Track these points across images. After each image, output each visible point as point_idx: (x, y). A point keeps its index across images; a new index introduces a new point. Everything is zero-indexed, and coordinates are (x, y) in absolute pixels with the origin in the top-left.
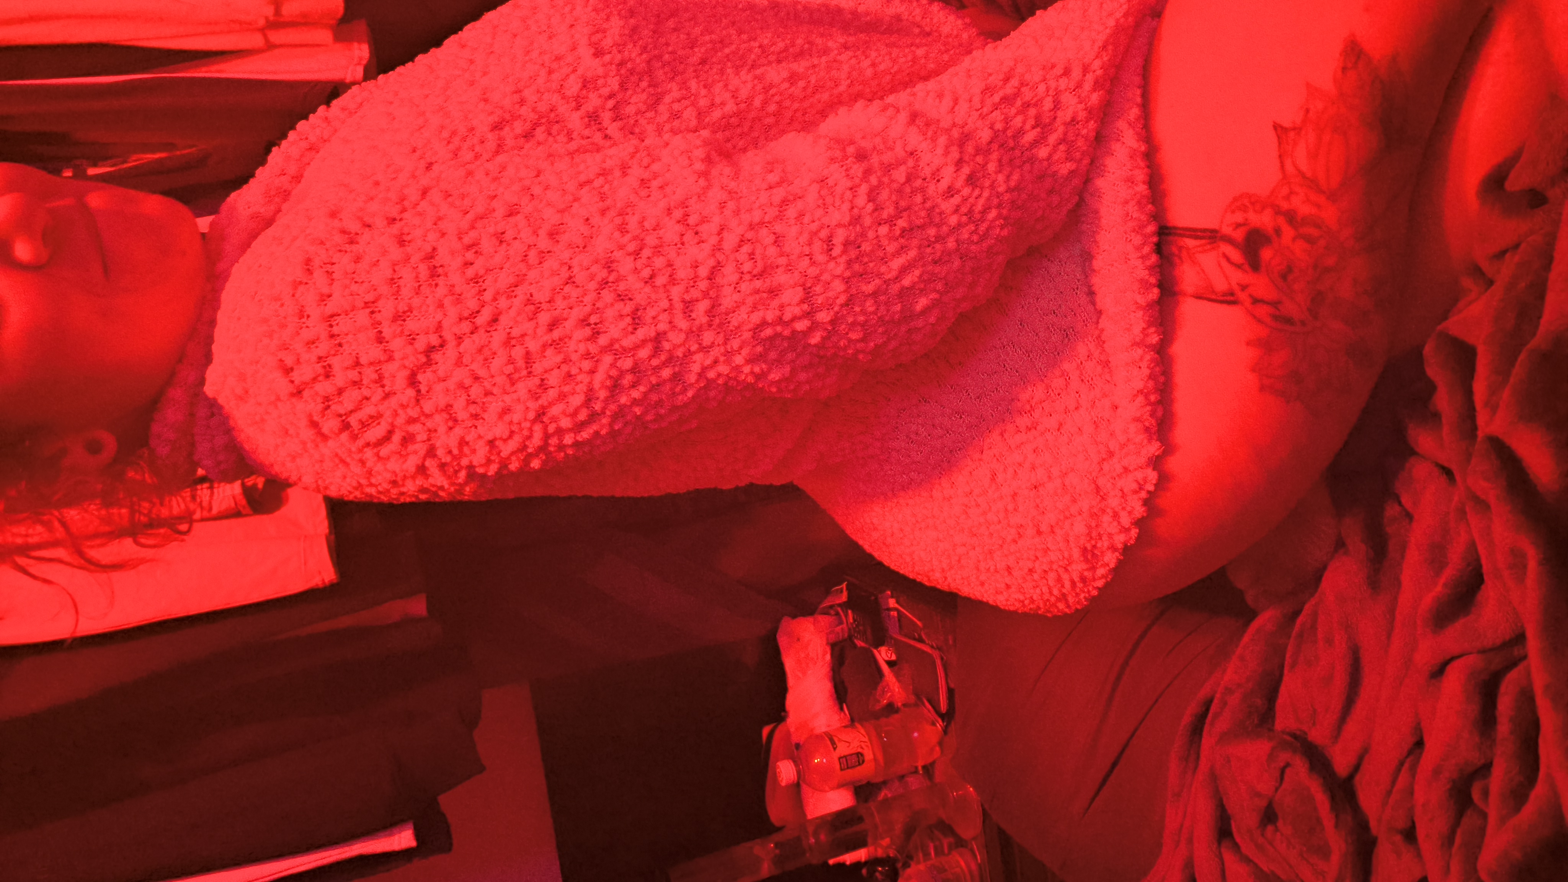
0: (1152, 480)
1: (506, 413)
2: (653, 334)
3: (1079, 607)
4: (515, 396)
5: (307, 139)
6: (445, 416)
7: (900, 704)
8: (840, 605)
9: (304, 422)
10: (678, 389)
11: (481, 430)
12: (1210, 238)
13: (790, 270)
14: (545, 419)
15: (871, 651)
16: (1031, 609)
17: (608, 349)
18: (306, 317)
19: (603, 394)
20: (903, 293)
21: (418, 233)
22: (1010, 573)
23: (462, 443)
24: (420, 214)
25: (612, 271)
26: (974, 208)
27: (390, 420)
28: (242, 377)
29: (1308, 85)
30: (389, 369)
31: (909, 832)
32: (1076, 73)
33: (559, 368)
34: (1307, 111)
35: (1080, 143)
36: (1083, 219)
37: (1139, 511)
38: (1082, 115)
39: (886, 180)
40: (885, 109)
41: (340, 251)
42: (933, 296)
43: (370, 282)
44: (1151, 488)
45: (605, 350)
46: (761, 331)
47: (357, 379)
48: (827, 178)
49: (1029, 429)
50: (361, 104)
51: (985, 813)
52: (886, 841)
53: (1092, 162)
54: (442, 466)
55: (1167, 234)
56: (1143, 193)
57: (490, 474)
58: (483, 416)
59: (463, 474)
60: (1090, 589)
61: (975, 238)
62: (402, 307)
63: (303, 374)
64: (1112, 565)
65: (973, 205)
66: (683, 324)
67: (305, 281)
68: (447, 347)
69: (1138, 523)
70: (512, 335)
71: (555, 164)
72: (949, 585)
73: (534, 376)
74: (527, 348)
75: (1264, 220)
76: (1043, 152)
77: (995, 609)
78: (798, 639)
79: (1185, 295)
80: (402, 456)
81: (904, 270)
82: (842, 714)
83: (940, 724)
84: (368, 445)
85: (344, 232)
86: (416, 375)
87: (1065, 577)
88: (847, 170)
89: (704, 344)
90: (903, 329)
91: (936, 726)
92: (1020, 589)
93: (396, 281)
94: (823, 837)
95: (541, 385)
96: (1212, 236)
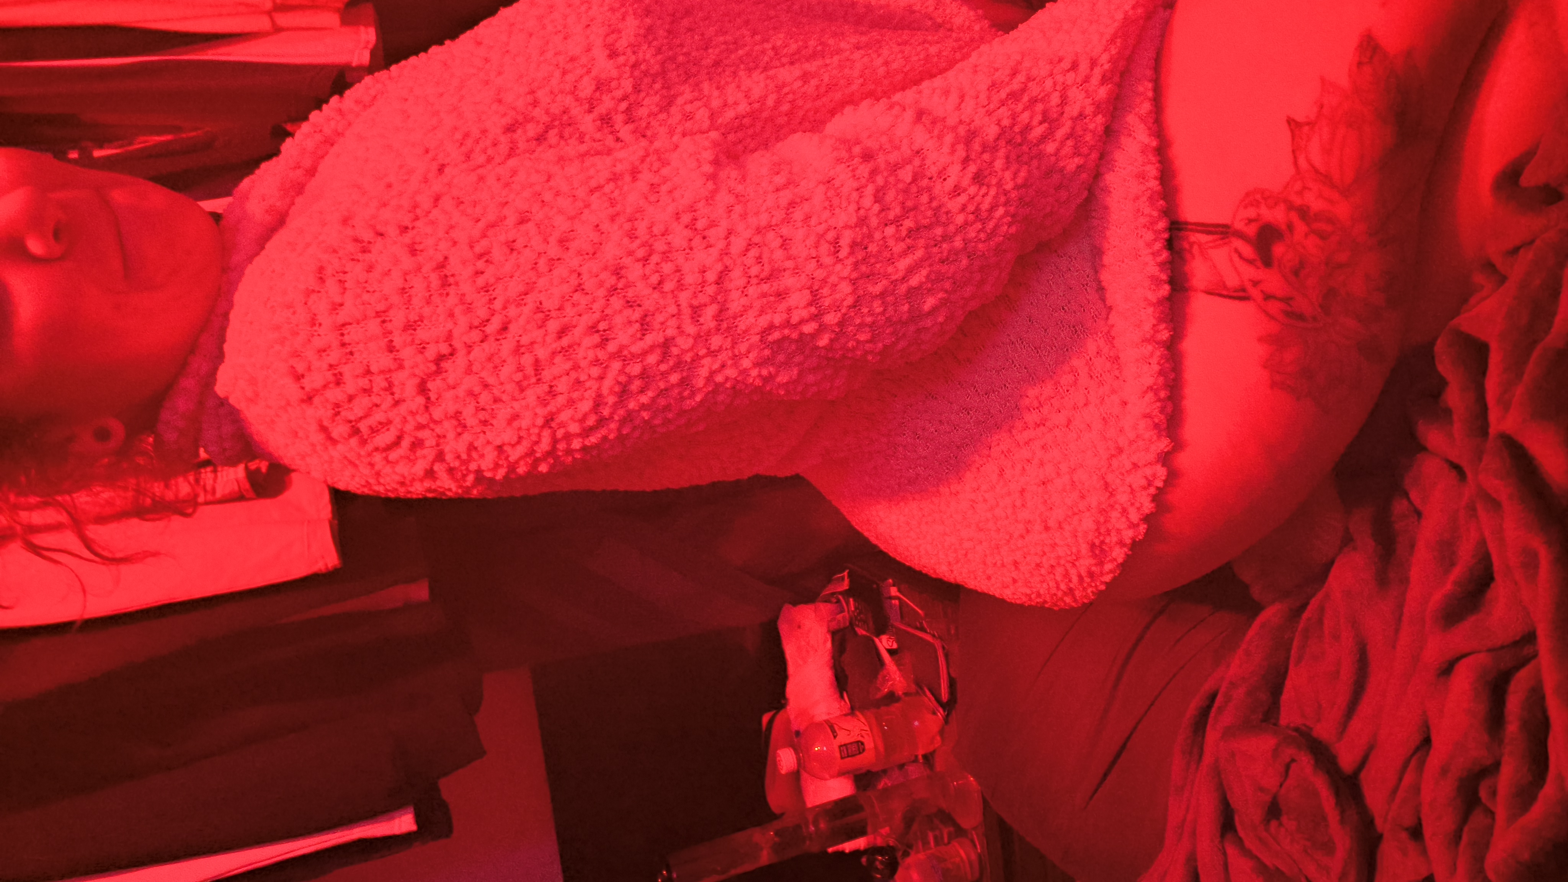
0: (1161, 476)
1: (515, 419)
2: (662, 340)
3: (1086, 601)
4: (523, 403)
5: (321, 131)
6: (455, 423)
7: (900, 693)
8: (841, 593)
9: (313, 427)
10: (686, 393)
11: (490, 435)
12: (1222, 233)
13: (797, 273)
14: (553, 425)
15: (873, 641)
16: (1037, 603)
17: (617, 355)
18: (317, 325)
19: (611, 400)
20: (912, 292)
21: (430, 242)
22: (1017, 568)
23: (471, 447)
24: (432, 223)
25: (621, 278)
26: (981, 206)
27: (399, 427)
28: (253, 381)
29: (1323, 80)
30: (398, 377)
31: (909, 822)
32: (1084, 67)
33: (568, 374)
34: (1321, 106)
35: (1088, 137)
36: (1094, 214)
37: (1148, 507)
38: (1089, 110)
39: (892, 179)
40: (891, 107)
41: (353, 260)
42: (941, 295)
43: (381, 292)
44: (1160, 484)
45: (613, 356)
46: (769, 334)
47: (367, 387)
48: (833, 179)
49: (1038, 425)
50: (375, 97)
51: (985, 801)
52: (886, 830)
53: (1102, 156)
54: (451, 471)
55: (1179, 229)
56: (1155, 189)
57: (498, 478)
58: (491, 422)
59: (471, 478)
60: (1098, 584)
61: (982, 236)
62: (413, 317)
63: (313, 381)
64: (1120, 560)
65: (979, 204)
66: (691, 329)
67: (317, 289)
68: (457, 354)
69: (1146, 518)
70: (522, 343)
71: (566, 169)
72: (955, 579)
73: (543, 383)
74: (535, 355)
75: (1277, 215)
76: (1050, 148)
77: (1001, 602)
78: (799, 627)
79: (1196, 290)
80: (411, 460)
81: (911, 270)
82: (843, 703)
83: (941, 713)
84: (377, 449)
85: (356, 240)
86: (426, 383)
87: (1073, 572)
88: (853, 170)
89: (713, 348)
90: (912, 328)
91: (938, 716)
92: (1027, 583)
93: (407, 290)
94: (822, 825)
95: (550, 392)
96: (1223, 232)
